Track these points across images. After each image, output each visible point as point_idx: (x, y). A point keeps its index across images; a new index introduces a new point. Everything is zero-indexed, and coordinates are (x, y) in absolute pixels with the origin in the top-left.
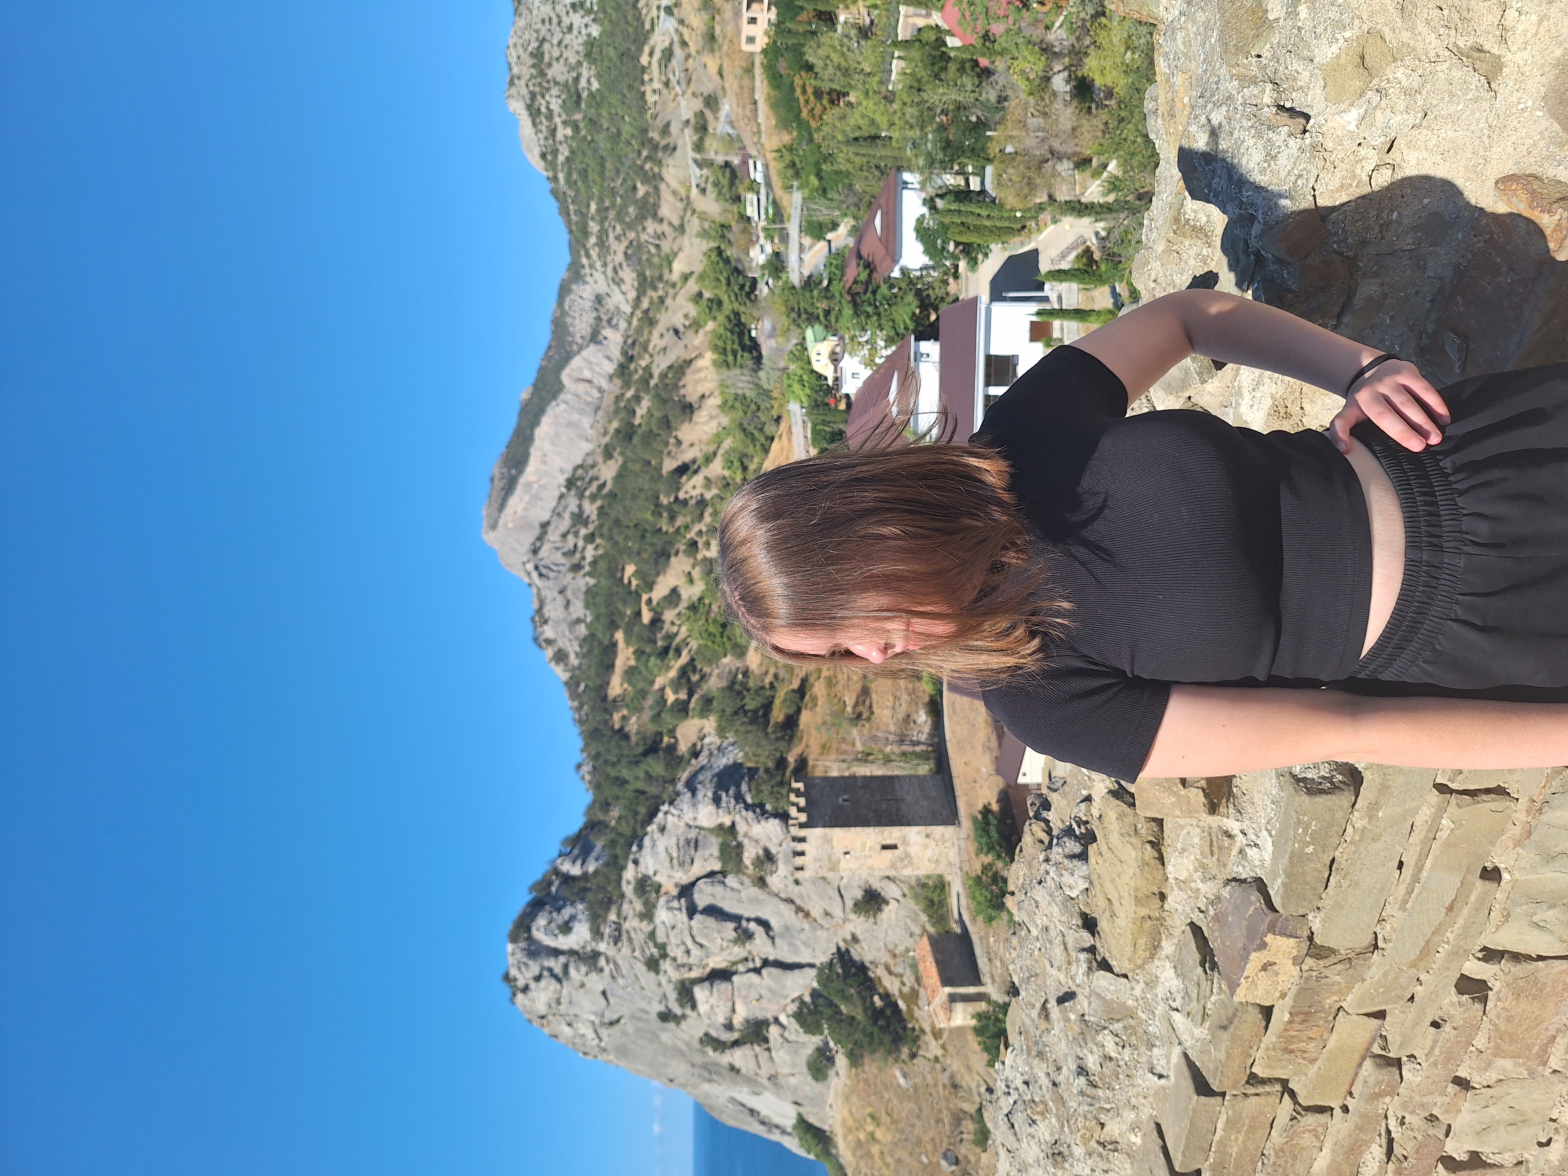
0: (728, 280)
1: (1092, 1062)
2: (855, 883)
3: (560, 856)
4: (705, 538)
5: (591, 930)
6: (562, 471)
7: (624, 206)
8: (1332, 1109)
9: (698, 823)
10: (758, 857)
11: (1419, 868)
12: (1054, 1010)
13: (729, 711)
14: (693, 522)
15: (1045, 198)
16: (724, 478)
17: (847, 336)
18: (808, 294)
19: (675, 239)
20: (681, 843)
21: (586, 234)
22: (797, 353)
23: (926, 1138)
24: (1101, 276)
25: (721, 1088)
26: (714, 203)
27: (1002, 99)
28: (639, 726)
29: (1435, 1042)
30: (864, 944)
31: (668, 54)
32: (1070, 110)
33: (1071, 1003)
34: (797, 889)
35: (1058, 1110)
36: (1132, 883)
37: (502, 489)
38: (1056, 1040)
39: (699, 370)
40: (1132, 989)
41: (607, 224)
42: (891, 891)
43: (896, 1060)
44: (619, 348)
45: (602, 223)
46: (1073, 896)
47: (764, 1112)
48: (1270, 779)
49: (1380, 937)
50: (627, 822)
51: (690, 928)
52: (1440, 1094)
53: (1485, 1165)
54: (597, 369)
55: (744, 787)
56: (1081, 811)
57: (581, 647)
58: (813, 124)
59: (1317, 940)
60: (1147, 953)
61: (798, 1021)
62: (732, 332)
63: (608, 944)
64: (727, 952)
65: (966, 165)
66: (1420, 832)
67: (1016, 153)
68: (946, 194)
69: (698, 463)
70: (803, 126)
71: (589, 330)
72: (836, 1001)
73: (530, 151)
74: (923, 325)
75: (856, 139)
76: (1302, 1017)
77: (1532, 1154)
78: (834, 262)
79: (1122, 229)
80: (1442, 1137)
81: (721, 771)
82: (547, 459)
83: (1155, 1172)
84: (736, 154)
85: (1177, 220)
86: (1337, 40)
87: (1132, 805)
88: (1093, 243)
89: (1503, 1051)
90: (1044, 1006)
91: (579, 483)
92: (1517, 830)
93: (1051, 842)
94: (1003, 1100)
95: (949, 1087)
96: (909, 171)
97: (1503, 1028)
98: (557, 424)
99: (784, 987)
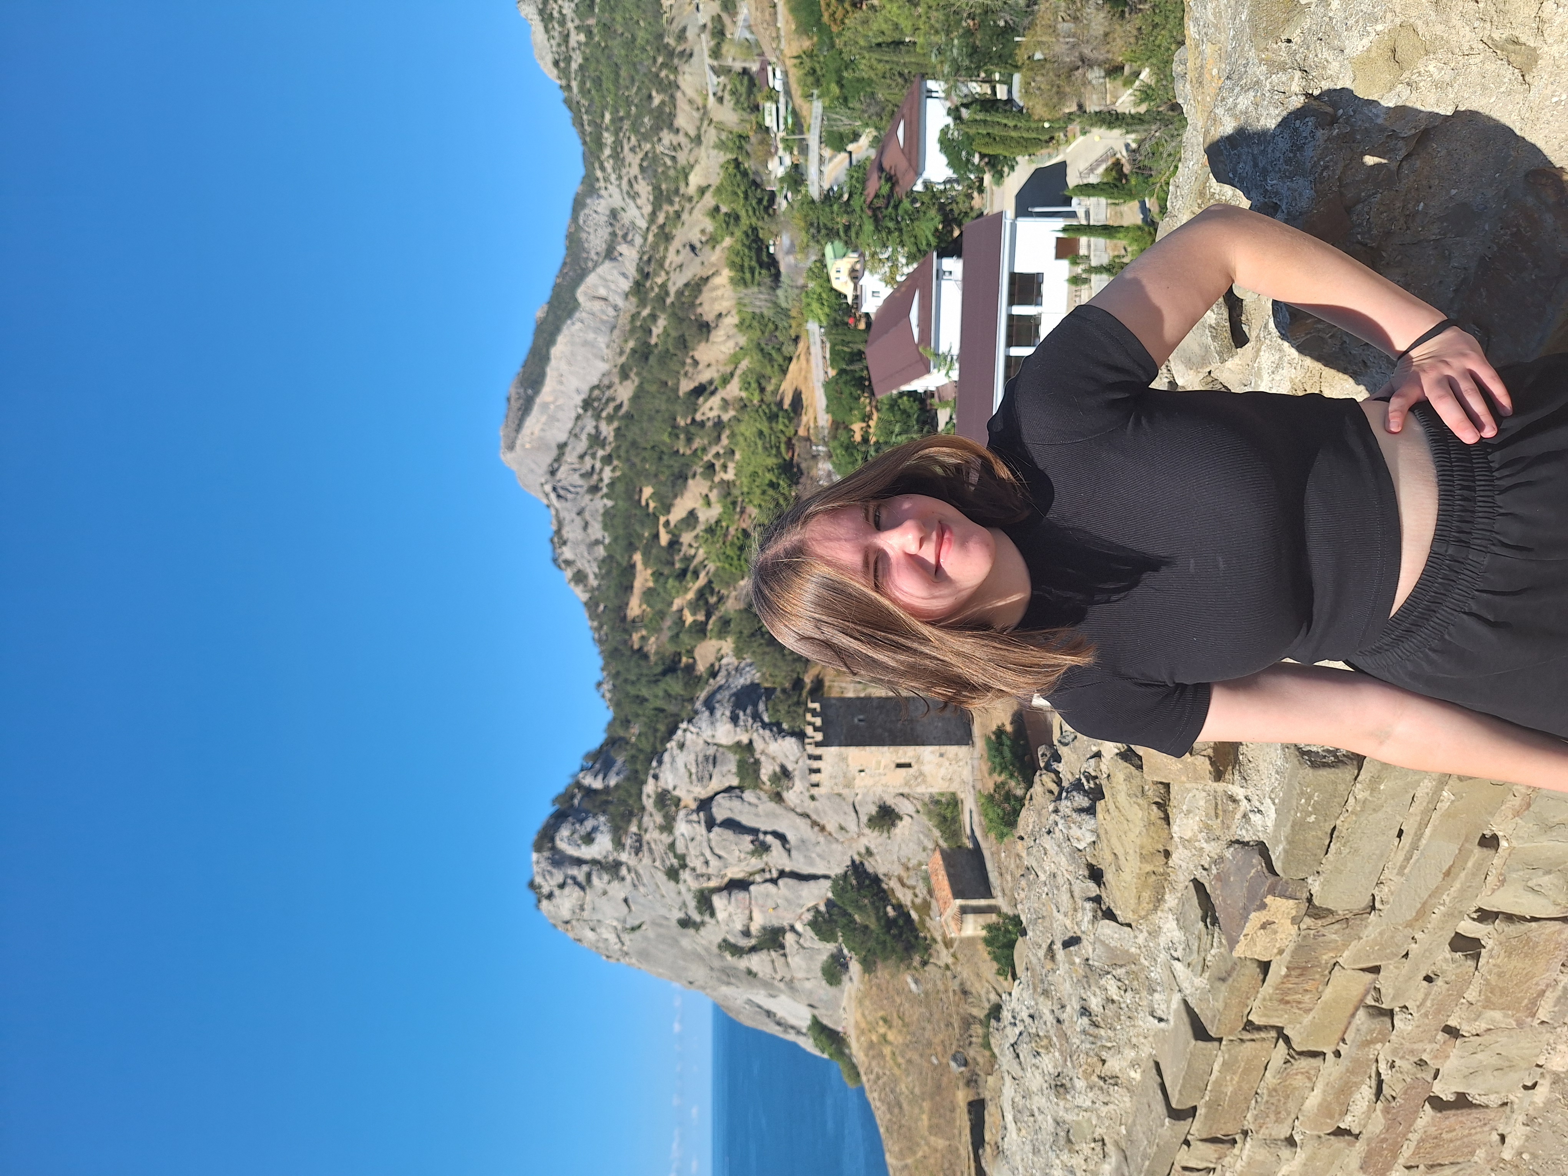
0: (746, 193)
1: (1095, 1004)
2: (870, 799)
3: (582, 770)
4: (722, 461)
5: (613, 841)
6: (578, 391)
7: (639, 116)
8: (1325, 1054)
9: (717, 741)
10: (775, 773)
11: (1419, 836)
12: (1060, 952)
13: (746, 632)
14: (710, 444)
15: (1074, 108)
16: (741, 399)
17: (867, 253)
18: (827, 209)
19: (691, 150)
20: (700, 759)
21: (600, 145)
22: (816, 271)
23: (937, 1040)
24: (1130, 191)
25: (740, 990)
26: (731, 112)
27: (1032, 3)
28: (658, 647)
29: (1427, 995)
30: (878, 857)
32: (1102, 15)
33: (1076, 947)
34: (813, 804)
35: (1061, 1045)
36: (1138, 841)
37: (519, 409)
38: (1061, 980)
39: (716, 288)
40: (1136, 937)
41: (621, 135)
42: (904, 807)
43: (908, 967)
44: (634, 264)
45: (616, 134)
46: (1081, 847)
47: (780, 1013)
48: (1276, 750)
49: (1377, 899)
50: (647, 738)
51: (709, 840)
52: (1430, 1042)
53: (1471, 1105)
54: (613, 286)
55: (761, 707)
56: (1091, 767)
57: (600, 568)
58: (835, 29)
59: (1316, 902)
60: (1151, 906)
61: (813, 929)
62: (750, 248)
63: (630, 854)
64: (744, 863)
65: (993, 72)
66: (1421, 803)
67: (1045, 60)
68: (971, 103)
69: (715, 384)
70: (823, 29)
71: (604, 246)
72: (850, 910)
73: (543, 58)
74: (946, 241)
75: (879, 45)
76: (1298, 971)
77: (1517, 1096)
78: (855, 175)
79: (1154, 141)
80: (1430, 1080)
81: (738, 691)
82: (564, 379)
83: (1153, 1107)
84: (754, 61)
85: (1202, 194)
86: (1369, 33)
87: (1140, 767)
88: (1123, 155)
89: (1494, 1004)
90: (1050, 948)
91: (596, 404)
92: (1517, 802)
93: (1060, 794)
94: (1009, 1030)
95: (959, 993)
96: (935, 79)
97: (1493, 983)
98: (573, 343)
99: (800, 897)
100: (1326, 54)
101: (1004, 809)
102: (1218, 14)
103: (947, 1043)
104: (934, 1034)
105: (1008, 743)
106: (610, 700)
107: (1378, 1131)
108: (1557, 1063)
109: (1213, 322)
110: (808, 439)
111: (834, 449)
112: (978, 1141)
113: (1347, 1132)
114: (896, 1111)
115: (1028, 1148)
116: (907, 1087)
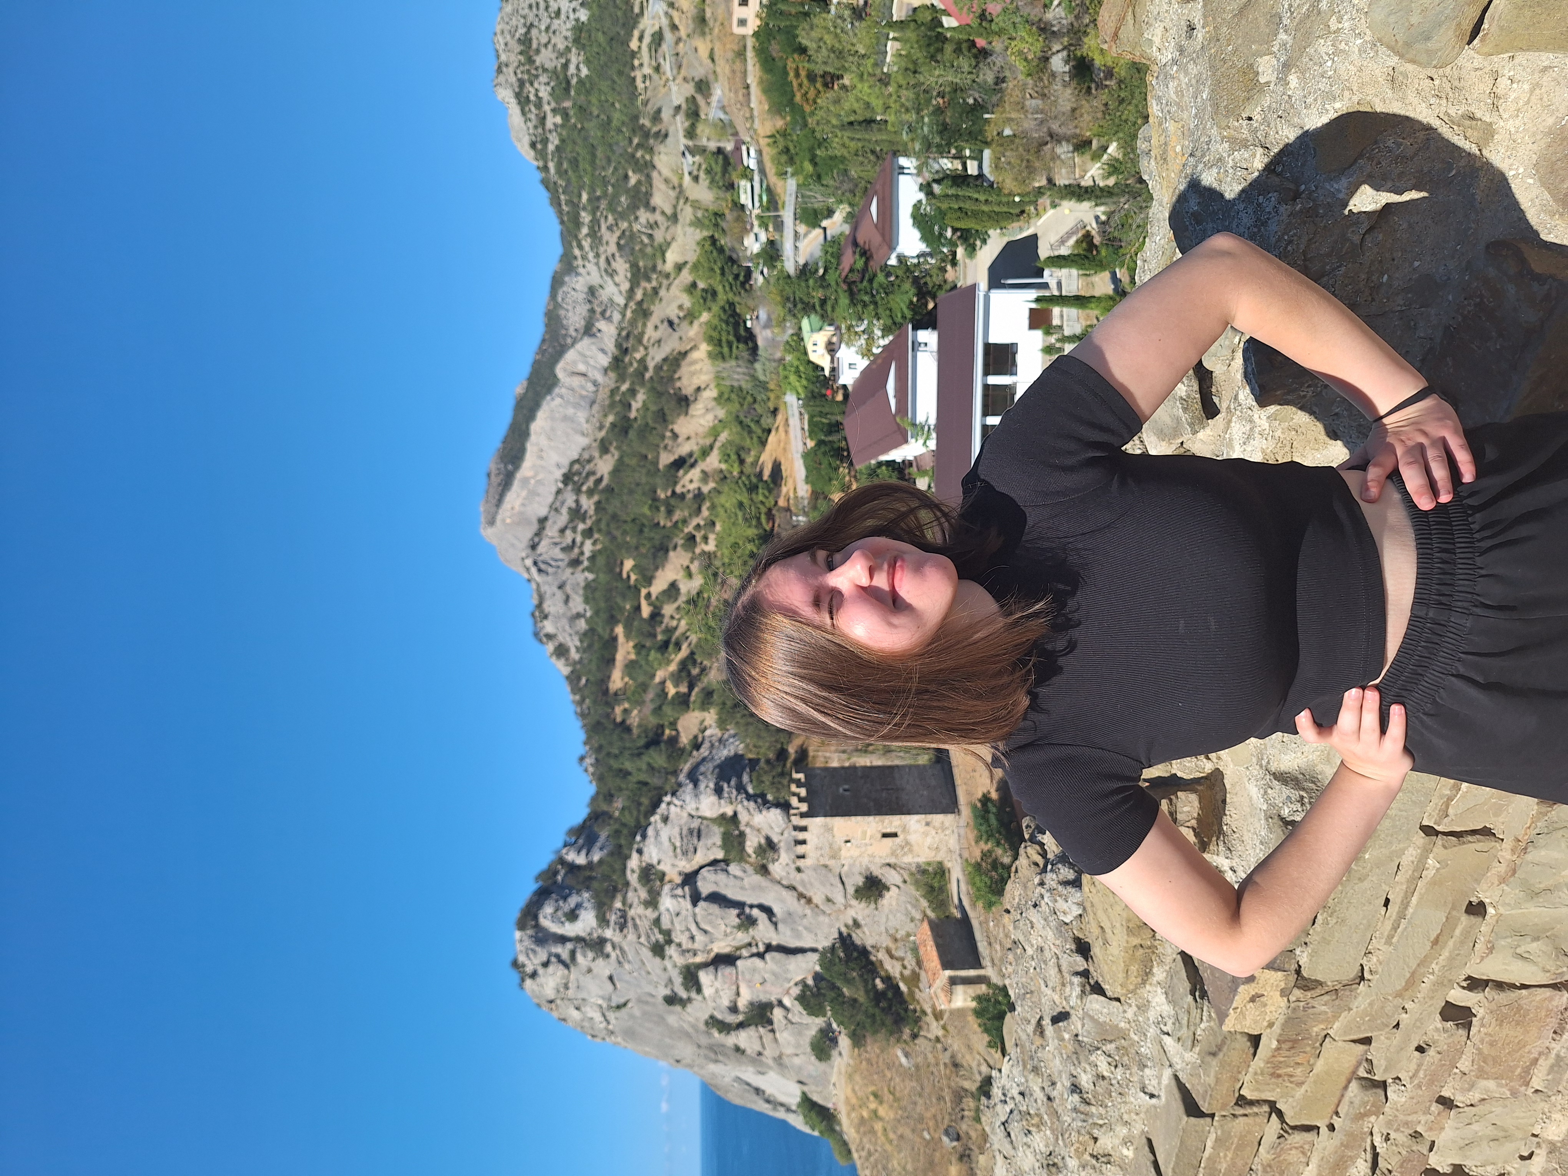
0: (722, 269)
1: (1085, 1080)
2: (856, 870)
3: (565, 846)
4: (703, 532)
5: (597, 917)
6: (558, 466)
7: (616, 195)
8: (1318, 1128)
9: (700, 814)
10: (760, 846)
11: (1405, 905)
12: (1049, 1030)
13: (729, 704)
14: (690, 516)
15: (1044, 182)
16: (721, 471)
17: (843, 326)
18: (803, 284)
19: (667, 228)
20: (685, 832)
21: (578, 225)
22: (793, 344)
23: (928, 1115)
24: (1101, 261)
25: (728, 1068)
26: (707, 190)
27: (1000, 80)
28: (641, 719)
29: (1419, 1066)
30: (865, 929)
31: (658, 38)
32: (1069, 91)
33: (1065, 1023)
34: (799, 876)
35: (1052, 1123)
37: (499, 484)
38: (1051, 1056)
39: (695, 362)
40: (1125, 1012)
41: (599, 214)
42: (891, 877)
43: (898, 1040)
44: (613, 340)
45: (593, 212)
46: (1067, 921)
47: (769, 1090)
48: (1260, 820)
49: (1366, 969)
50: (630, 812)
51: (695, 915)
52: (1424, 1113)
54: (592, 362)
55: (745, 778)
57: (581, 641)
58: (807, 109)
59: (1305, 973)
60: (1139, 980)
61: (802, 1003)
62: (727, 323)
63: (614, 930)
64: (730, 938)
65: (963, 149)
66: (1407, 871)
67: (1014, 135)
68: (943, 179)
69: (695, 456)
70: (796, 109)
71: (583, 323)
72: (839, 984)
73: (520, 140)
74: (921, 314)
75: (851, 123)
76: (1289, 1045)
77: (1514, 1167)
78: (830, 250)
79: (1123, 213)
80: (1425, 1153)
81: (722, 762)
82: (544, 454)
84: (728, 141)
86: (1327, 110)
88: (1093, 227)
89: (1487, 1073)
90: (1039, 1023)
91: (576, 478)
92: (1502, 868)
93: (1045, 866)
94: (999, 1107)
95: (950, 1066)
96: (906, 155)
97: (1486, 1052)
98: (553, 419)
99: (787, 971)
100: (1286, 131)
101: (991, 878)
102: (1179, 93)
103: (939, 1118)
104: (927, 1109)
105: (994, 810)
106: (593, 774)
108: (1553, 1132)
109: (1183, 394)
110: (788, 509)
116: (899, 1164)
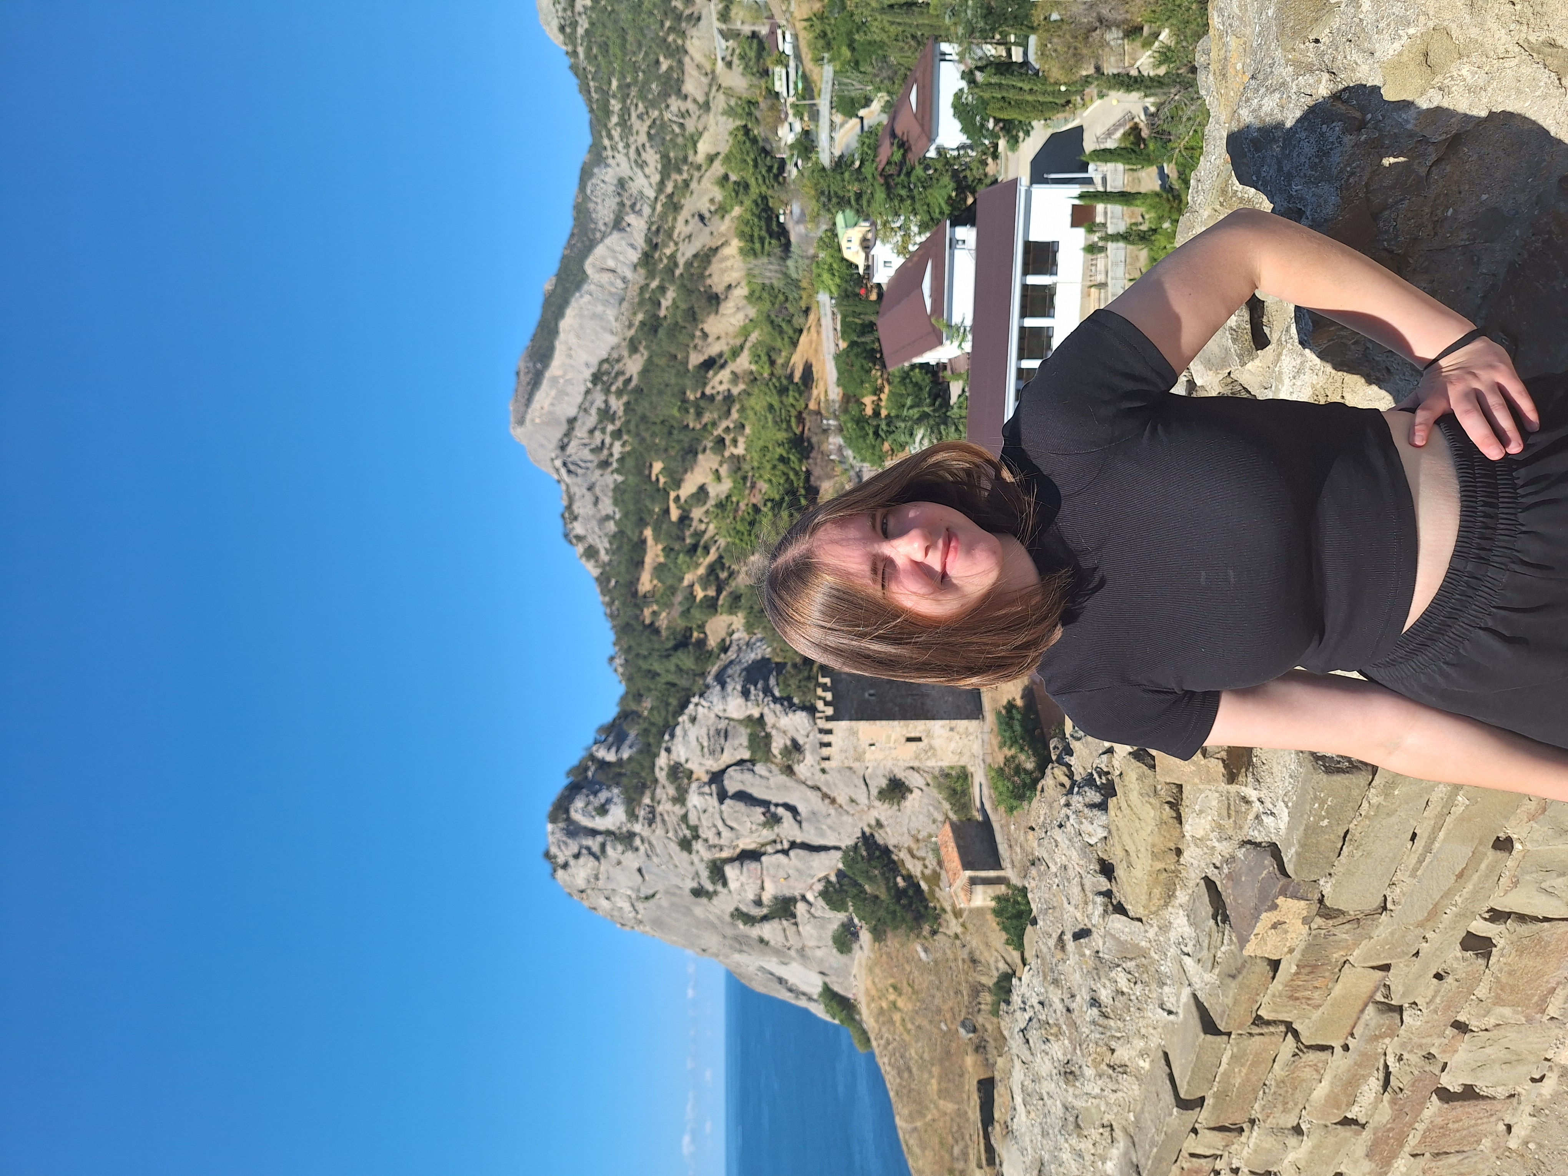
0: (755, 161)
1: (1105, 995)
2: (880, 772)
3: (595, 743)
4: (732, 435)
5: (626, 812)
6: (587, 365)
7: (647, 82)
8: (1333, 1048)
9: (727, 715)
10: (786, 747)
11: (1432, 840)
12: (1071, 945)
14: (720, 418)
15: (1091, 71)
16: (751, 372)
17: (879, 222)
18: (838, 177)
19: (699, 117)
20: (712, 733)
21: (608, 113)
22: (827, 240)
23: (946, 1007)
24: (1148, 155)
25: (752, 958)
26: (740, 77)
28: (669, 621)
29: (1437, 992)
30: (888, 830)
33: (1087, 940)
34: (823, 777)
35: (1071, 1033)
36: (1150, 840)
37: (528, 384)
38: (1071, 969)
39: (726, 258)
40: (1146, 931)
41: (629, 101)
42: (914, 780)
43: (918, 936)
44: (643, 235)
45: (624, 101)
46: (1092, 842)
47: (792, 980)
49: (1389, 899)
50: (659, 712)
51: (721, 812)
52: (1439, 1037)
53: (1478, 1097)
54: (621, 258)
55: (772, 681)
56: (1103, 762)
57: (611, 543)
59: (1327, 902)
60: (1162, 902)
61: (824, 898)
62: (759, 217)
63: (643, 825)
64: (756, 835)
65: (1008, 34)
66: (1435, 808)
67: (1062, 20)
68: (986, 66)
69: (725, 356)
71: (612, 216)
72: (860, 881)
73: (548, 24)
74: (959, 209)
75: (892, 6)
76: (1308, 970)
77: (1525, 1088)
78: (867, 141)
79: (1173, 104)
80: (1437, 1073)
81: (750, 666)
82: (572, 352)
83: (1161, 1096)
84: (764, 24)
85: (1224, 192)
86: (1400, 36)
87: (1153, 767)
88: (1141, 119)
89: (1503, 1000)
90: (1060, 938)
91: (605, 378)
92: (1532, 806)
93: (1072, 788)
94: (1018, 1014)
95: (968, 961)
96: (948, 41)
97: (1504, 980)
98: (581, 316)
99: (811, 867)
100: (1355, 57)
101: (1013, 782)
102: (1243, 7)
103: (956, 1010)
104: (944, 1001)
105: (1019, 717)
106: (622, 674)
107: (1385, 1122)
110: (818, 413)
111: (845, 423)
112: (987, 1119)
113: (1354, 1122)
114: (906, 1075)
115: (1037, 1130)
116: (916, 1053)
